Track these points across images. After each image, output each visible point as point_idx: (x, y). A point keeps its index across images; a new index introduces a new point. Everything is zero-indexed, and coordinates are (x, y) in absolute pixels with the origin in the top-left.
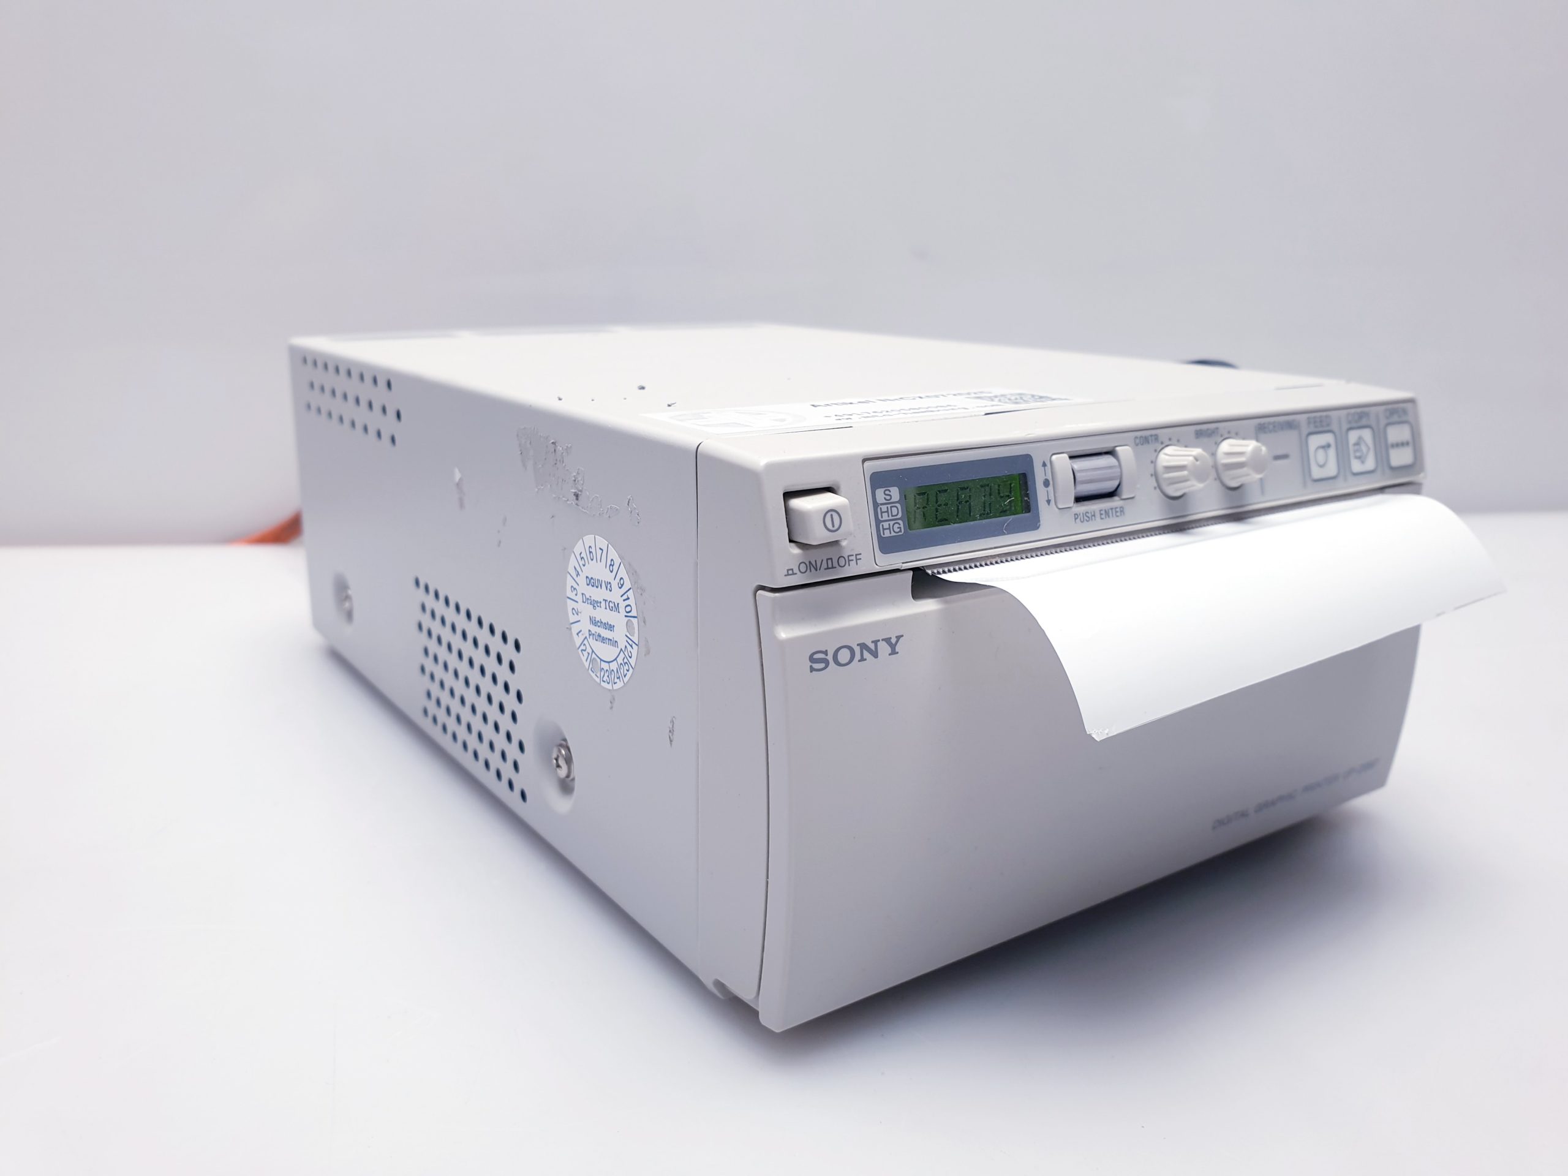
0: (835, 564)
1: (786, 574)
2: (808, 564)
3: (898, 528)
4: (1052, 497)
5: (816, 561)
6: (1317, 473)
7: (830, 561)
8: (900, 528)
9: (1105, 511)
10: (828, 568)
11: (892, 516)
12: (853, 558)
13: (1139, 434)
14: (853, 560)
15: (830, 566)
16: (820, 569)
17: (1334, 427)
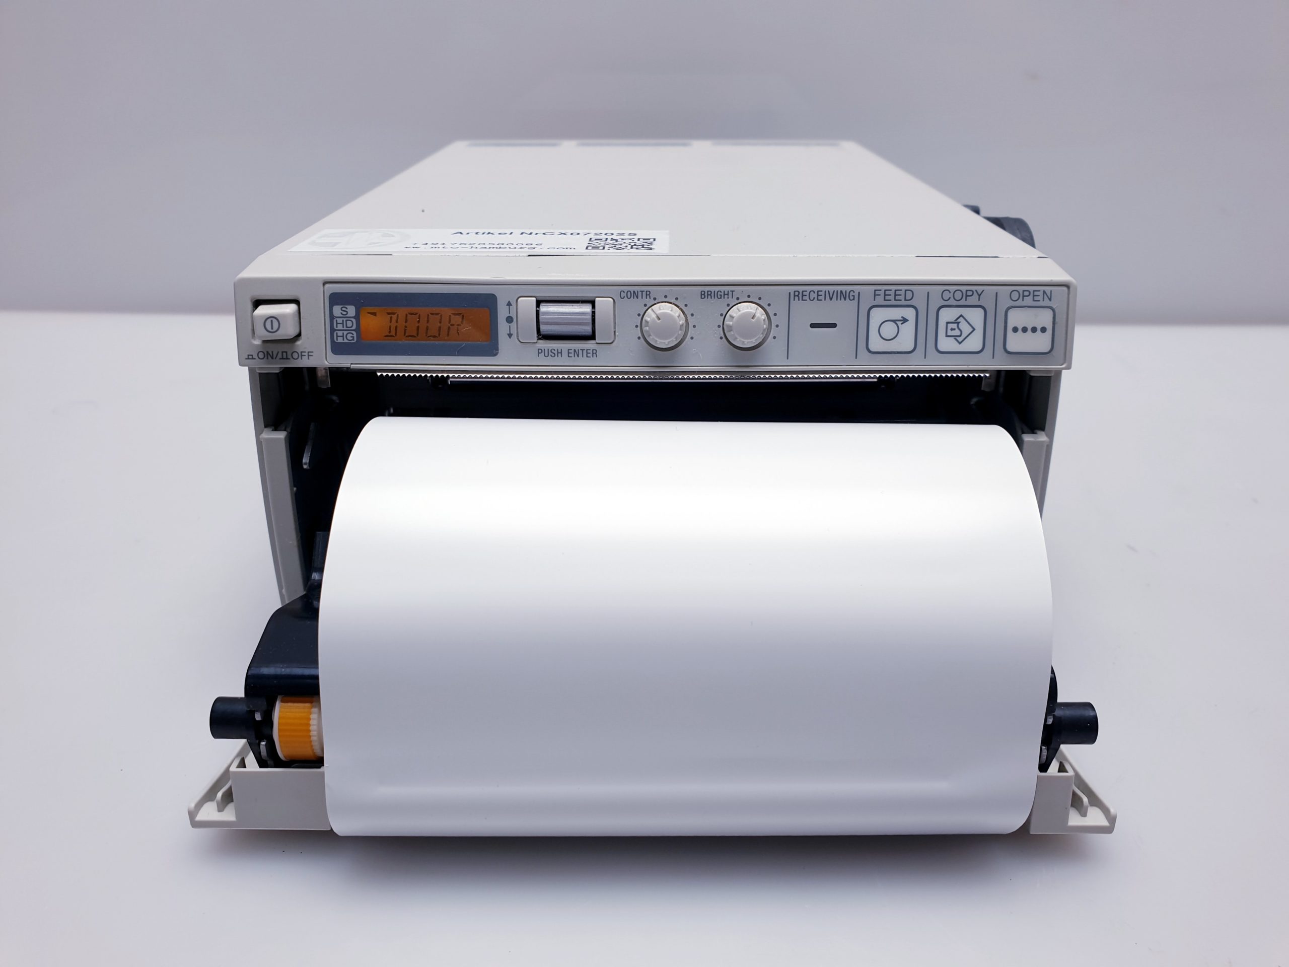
0: (289, 356)
1: (247, 358)
2: (266, 353)
3: (351, 337)
4: (514, 331)
5: (272, 352)
7: (285, 354)
8: (353, 337)
9: (575, 350)
10: (283, 358)
11: (347, 327)
12: (306, 354)
13: (626, 289)
14: (305, 356)
15: (285, 357)
16: (276, 358)
17: (921, 302)
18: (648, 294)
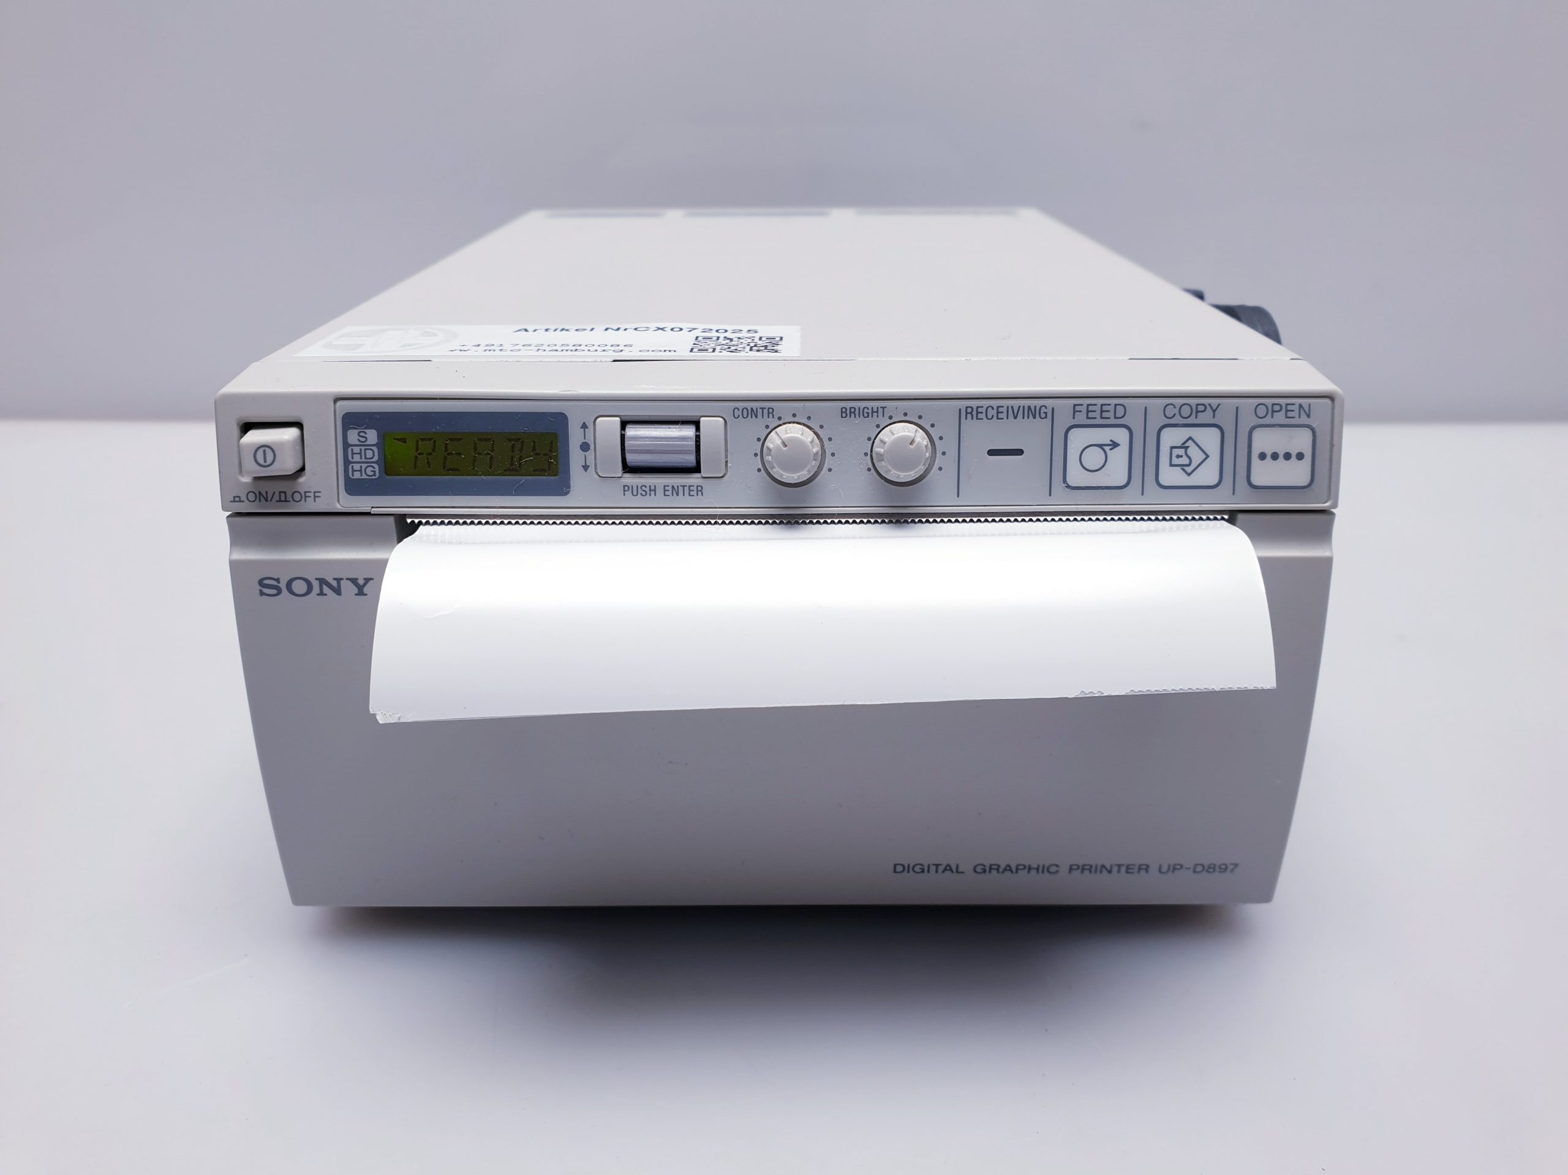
0: (289, 498)
1: (233, 500)
2: (258, 494)
3: (372, 471)
4: (591, 462)
5: (267, 492)
6: (1077, 476)
7: (283, 495)
8: (374, 472)
9: (673, 487)
10: (280, 501)
11: (366, 458)
12: (312, 495)
13: (741, 405)
14: (310, 497)
15: (283, 498)
16: (271, 501)
17: (1134, 420)
18: (771, 412)
